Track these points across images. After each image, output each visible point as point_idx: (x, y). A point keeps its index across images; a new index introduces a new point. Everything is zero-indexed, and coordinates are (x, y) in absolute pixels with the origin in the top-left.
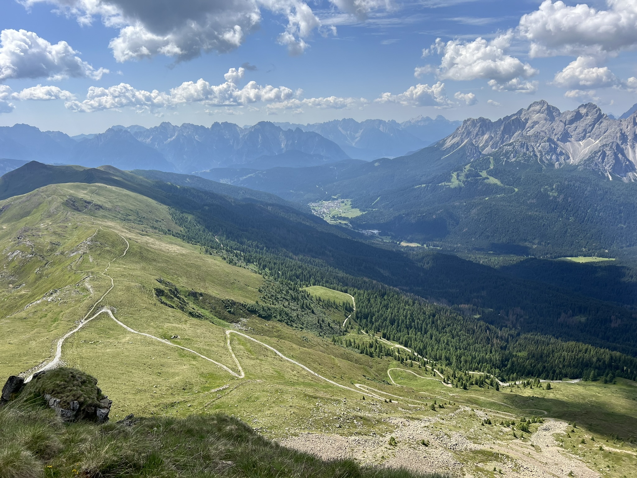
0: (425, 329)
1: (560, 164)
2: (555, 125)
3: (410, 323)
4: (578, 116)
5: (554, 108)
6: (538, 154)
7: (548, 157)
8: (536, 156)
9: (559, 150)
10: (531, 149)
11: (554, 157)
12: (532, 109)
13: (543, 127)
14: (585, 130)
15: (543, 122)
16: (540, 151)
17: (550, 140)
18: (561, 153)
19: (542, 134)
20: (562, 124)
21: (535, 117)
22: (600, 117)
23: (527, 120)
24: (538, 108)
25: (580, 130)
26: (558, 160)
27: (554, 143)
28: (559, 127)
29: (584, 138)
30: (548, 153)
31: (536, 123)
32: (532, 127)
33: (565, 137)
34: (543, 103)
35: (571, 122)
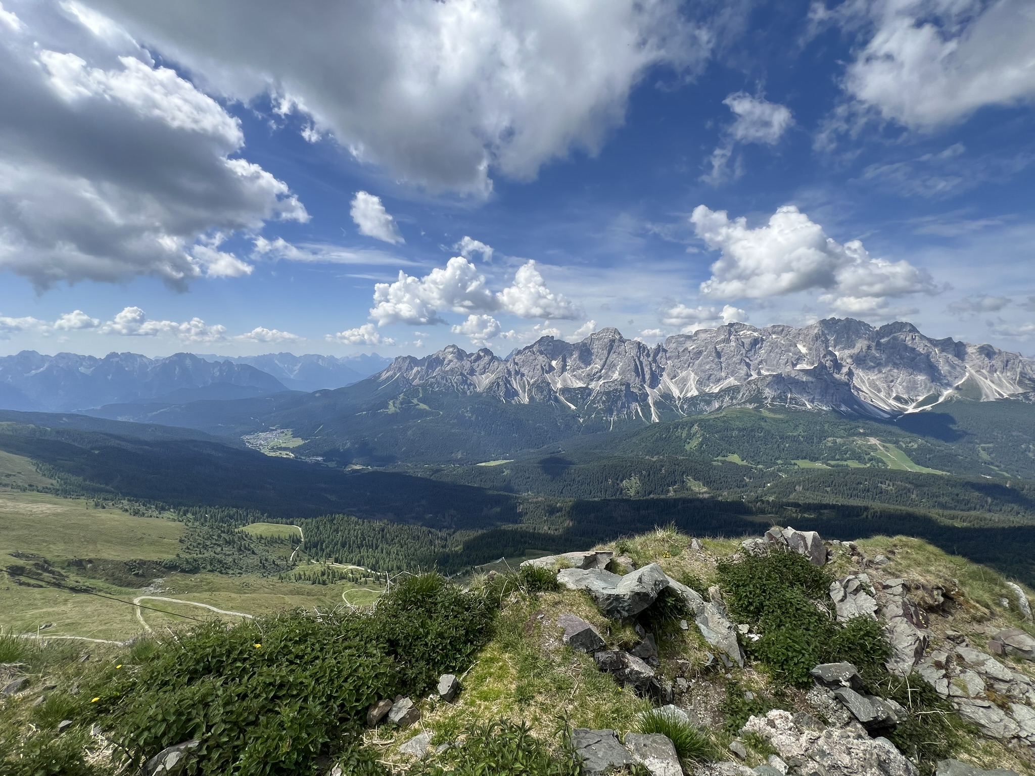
0: (376, 544)
1: (471, 392)
2: (464, 363)
3: (362, 542)
4: (479, 357)
5: (462, 350)
6: (455, 385)
7: (462, 387)
8: (453, 386)
9: (469, 382)
10: (449, 381)
11: (466, 387)
12: (447, 350)
13: (456, 364)
14: (484, 367)
15: (455, 360)
16: (456, 383)
17: (462, 374)
18: (471, 384)
19: (456, 369)
20: (469, 362)
21: (450, 357)
22: (494, 358)
23: (444, 359)
24: (451, 350)
25: (481, 367)
26: (469, 389)
27: (465, 376)
28: (467, 364)
29: (484, 372)
30: (461, 384)
31: (451, 361)
32: (448, 364)
33: (472, 372)
34: (454, 346)
35: (475, 361)
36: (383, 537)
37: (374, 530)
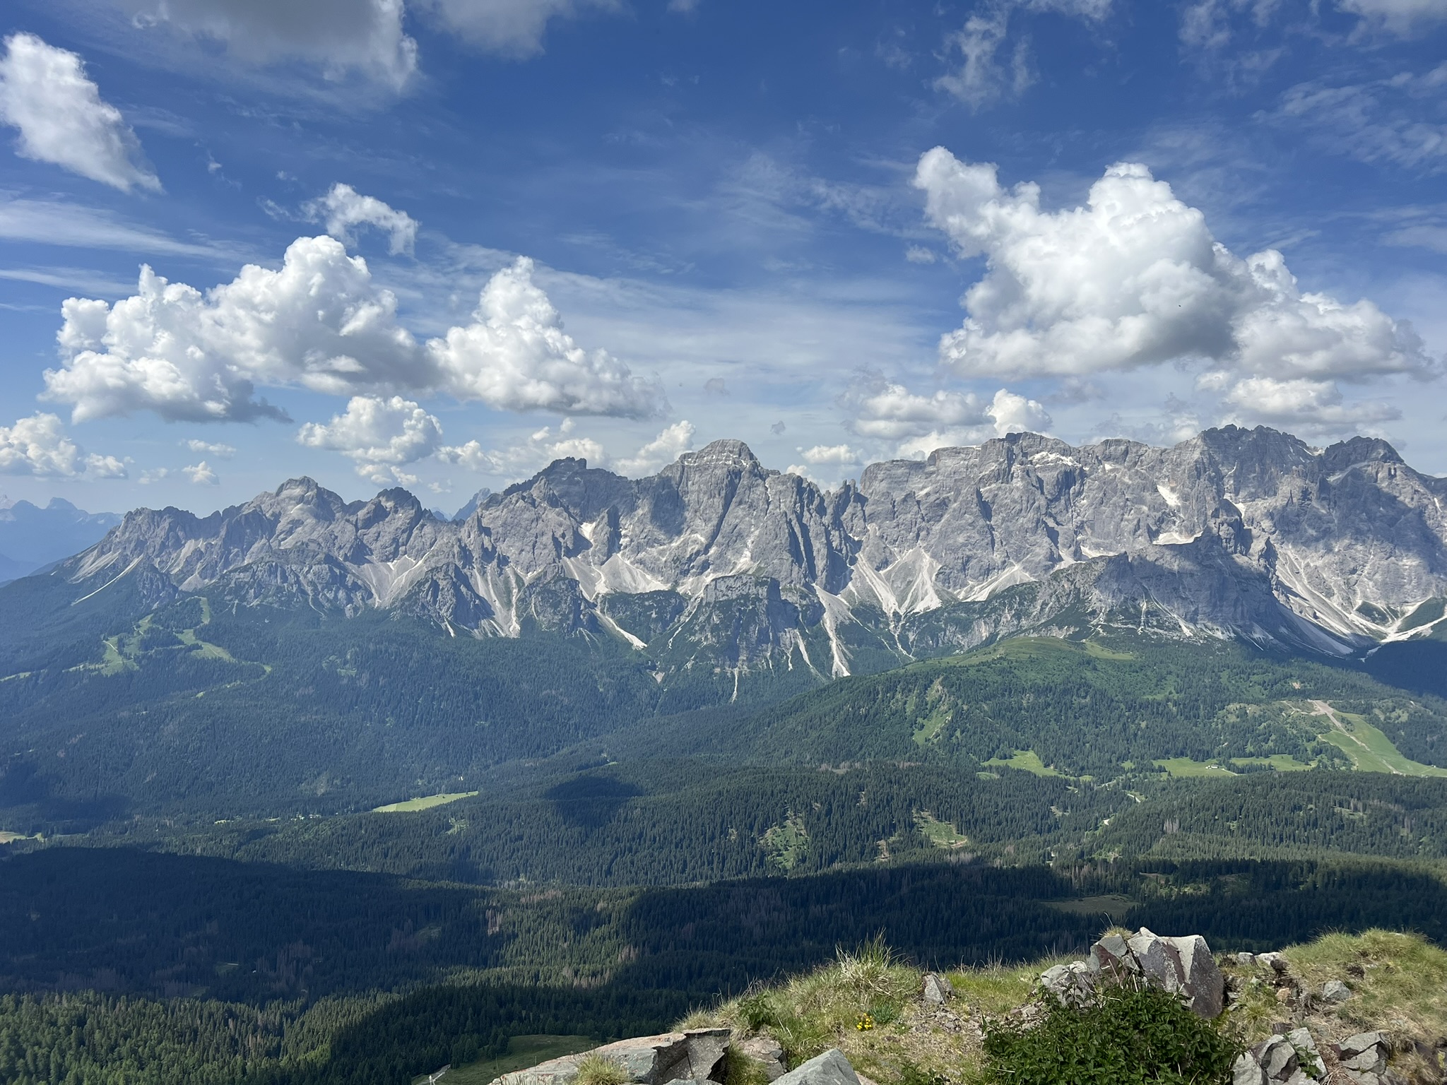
36: (81, 1042)
37: (53, 1023)
